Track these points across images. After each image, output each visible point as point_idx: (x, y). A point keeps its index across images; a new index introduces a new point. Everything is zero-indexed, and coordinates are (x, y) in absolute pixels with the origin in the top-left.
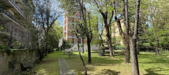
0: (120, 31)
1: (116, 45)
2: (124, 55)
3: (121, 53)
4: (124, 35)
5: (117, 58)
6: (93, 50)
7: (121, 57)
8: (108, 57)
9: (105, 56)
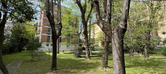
0: (97, 18)
1: (95, 46)
2: (101, 56)
3: (98, 55)
4: (103, 24)
5: (94, 60)
6: (71, 51)
7: (97, 59)
8: (84, 58)
9: (81, 57)
